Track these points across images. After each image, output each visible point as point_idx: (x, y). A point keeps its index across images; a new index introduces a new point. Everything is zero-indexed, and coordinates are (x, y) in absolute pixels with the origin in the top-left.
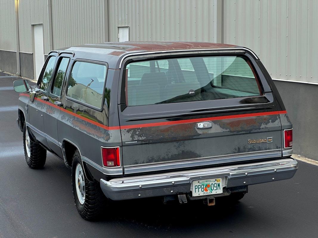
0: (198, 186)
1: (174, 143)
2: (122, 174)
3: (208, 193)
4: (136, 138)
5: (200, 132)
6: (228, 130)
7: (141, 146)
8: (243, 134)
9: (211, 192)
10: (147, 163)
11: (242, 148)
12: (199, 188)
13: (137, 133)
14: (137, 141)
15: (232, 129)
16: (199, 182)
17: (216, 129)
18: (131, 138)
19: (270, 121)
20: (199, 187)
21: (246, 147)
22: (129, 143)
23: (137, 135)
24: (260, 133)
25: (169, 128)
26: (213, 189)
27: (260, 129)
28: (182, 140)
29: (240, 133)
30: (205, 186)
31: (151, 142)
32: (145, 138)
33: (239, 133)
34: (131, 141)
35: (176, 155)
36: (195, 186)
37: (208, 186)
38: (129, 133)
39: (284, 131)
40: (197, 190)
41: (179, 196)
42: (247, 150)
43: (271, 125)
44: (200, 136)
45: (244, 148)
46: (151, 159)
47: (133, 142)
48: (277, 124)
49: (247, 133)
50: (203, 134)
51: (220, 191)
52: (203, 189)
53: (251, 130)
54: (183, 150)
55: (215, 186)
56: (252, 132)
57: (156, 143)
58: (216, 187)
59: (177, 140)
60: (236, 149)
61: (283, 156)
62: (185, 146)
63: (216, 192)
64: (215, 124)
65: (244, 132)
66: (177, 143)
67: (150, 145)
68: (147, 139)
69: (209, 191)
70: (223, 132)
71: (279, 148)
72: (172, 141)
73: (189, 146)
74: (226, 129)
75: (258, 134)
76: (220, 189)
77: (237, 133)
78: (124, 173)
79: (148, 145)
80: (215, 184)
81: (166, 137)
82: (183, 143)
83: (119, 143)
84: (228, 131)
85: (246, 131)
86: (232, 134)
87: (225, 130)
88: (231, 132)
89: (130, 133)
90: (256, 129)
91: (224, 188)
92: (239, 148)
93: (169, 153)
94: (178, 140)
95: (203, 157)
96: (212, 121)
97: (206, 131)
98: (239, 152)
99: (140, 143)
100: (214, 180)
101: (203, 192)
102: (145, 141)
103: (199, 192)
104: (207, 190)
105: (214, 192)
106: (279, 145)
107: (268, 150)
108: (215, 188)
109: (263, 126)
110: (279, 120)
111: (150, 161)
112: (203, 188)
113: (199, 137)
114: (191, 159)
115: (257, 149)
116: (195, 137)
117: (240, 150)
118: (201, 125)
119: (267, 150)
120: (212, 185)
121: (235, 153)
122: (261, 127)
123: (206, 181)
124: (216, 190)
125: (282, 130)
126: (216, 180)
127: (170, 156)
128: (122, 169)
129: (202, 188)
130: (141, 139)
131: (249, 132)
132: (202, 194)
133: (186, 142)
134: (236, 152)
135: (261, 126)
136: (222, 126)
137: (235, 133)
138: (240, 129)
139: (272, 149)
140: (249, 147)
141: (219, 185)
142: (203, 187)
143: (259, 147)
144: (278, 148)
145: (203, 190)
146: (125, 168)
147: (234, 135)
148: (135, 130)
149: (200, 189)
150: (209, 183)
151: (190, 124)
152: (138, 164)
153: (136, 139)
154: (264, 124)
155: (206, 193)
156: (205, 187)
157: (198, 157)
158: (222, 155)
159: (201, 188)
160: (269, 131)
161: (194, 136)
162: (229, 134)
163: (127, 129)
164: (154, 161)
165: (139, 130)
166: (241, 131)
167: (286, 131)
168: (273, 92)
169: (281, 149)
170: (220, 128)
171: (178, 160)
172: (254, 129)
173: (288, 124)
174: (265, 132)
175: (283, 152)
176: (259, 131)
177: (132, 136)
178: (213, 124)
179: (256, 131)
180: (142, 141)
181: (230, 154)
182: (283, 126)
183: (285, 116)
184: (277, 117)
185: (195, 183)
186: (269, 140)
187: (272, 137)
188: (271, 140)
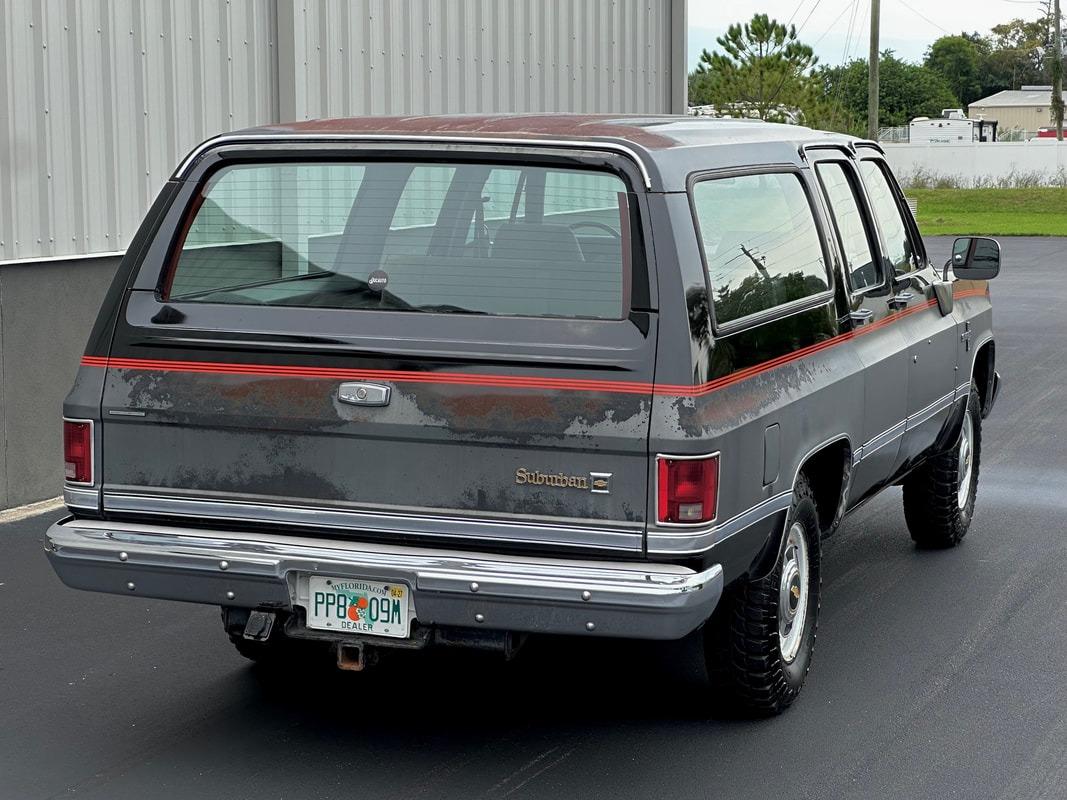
0: (328, 595)
1: (261, 436)
2: (96, 508)
3: (360, 626)
4: (145, 401)
5: (344, 413)
6: (443, 423)
7: (158, 428)
8: (500, 445)
9: (370, 627)
10: (174, 487)
11: (492, 495)
12: (328, 604)
13: (152, 386)
14: (147, 411)
15: (458, 423)
16: (329, 583)
17: (405, 413)
18: (131, 400)
19: (610, 414)
20: (331, 600)
21: (508, 492)
22: (122, 413)
23: (149, 392)
24: (565, 454)
25: (251, 384)
26: (374, 617)
27: (562, 437)
28: (285, 432)
29: (487, 440)
30: (349, 602)
31: (187, 421)
32: (171, 405)
33: (480, 440)
34: (128, 409)
35: (264, 477)
36: (317, 594)
37: (359, 602)
38: (127, 381)
39: (657, 459)
40: (322, 608)
41: (253, 613)
42: (512, 505)
43: (607, 429)
44: (344, 430)
45: (502, 495)
46: (186, 476)
47: (134, 413)
48: (632, 428)
49: (512, 446)
50: (356, 422)
51: (400, 630)
52: (342, 610)
53: (529, 436)
54: (289, 465)
55: (385, 609)
56: (532, 443)
57: (204, 427)
58: (388, 612)
59: (269, 428)
60: (470, 495)
61: (649, 551)
62: (294, 454)
63: (387, 631)
64: (403, 393)
65: (501, 440)
66: (272, 438)
67: (186, 429)
68: (174, 410)
69: (362, 621)
70: (426, 426)
71: (637, 521)
72: (251, 430)
73: (310, 455)
74: (437, 418)
75: (558, 454)
76: (399, 622)
77: (474, 440)
78: (101, 505)
79: (178, 429)
80: (385, 603)
81: (236, 412)
82: (290, 441)
83: (93, 410)
84: (444, 428)
85: (509, 438)
86: (456, 437)
87: (431, 421)
88: (454, 431)
89: (131, 384)
90: (547, 436)
91: (415, 625)
92: (481, 494)
93: (244, 468)
94: (271, 430)
95: (354, 501)
96: (395, 383)
97: (364, 414)
98: (482, 506)
99: (152, 418)
100: (382, 586)
101: (343, 620)
102: (168, 417)
103: (327, 615)
104: (355, 617)
105: (378, 629)
106: (638, 509)
107: (594, 518)
108: (383, 616)
109: (576, 428)
110: (644, 415)
111: (186, 482)
112: (344, 606)
114: (313, 501)
115: (549, 508)
116: (326, 429)
117: (482, 502)
118: (350, 391)
119: (588, 517)
120: (374, 602)
121: (466, 507)
122: (568, 431)
123: (356, 586)
124: (388, 621)
125: (649, 454)
126: (386, 588)
127: (248, 478)
128: (95, 493)
129: (339, 606)
130: (157, 406)
131: (521, 443)
132: (337, 625)
133: (300, 440)
134: (471, 504)
135: (569, 426)
136: (427, 405)
137: (467, 437)
138: (485, 426)
139: (607, 519)
140: (521, 494)
141: (397, 608)
142: (342, 603)
143: (559, 503)
144: (631, 520)
145: (342, 614)
146: (107, 490)
147: (466, 443)
148: (146, 377)
149: (333, 609)
150: (366, 594)
151: (321, 382)
152: (146, 484)
153: (144, 405)
154: (581, 422)
155: (351, 625)
156: (351, 605)
157: (337, 499)
158: (420, 505)
159: (336, 605)
160: (597, 451)
161: (325, 424)
162: (445, 435)
163: (125, 370)
164: (196, 486)
165: (159, 379)
166: (491, 436)
167: (668, 460)
168: (657, 311)
169: (643, 525)
170: (417, 410)
171: (271, 497)
172: (541, 435)
173: (681, 435)
174: (584, 450)
175: (651, 535)
176: (558, 443)
177: (134, 395)
178: (396, 393)
179: (545, 442)
180: (160, 412)
181: (448, 508)
182: (655, 440)
183: (674, 404)
184: (642, 405)
185: (318, 585)
186: (596, 483)
187: (610, 475)
188: (604, 484)
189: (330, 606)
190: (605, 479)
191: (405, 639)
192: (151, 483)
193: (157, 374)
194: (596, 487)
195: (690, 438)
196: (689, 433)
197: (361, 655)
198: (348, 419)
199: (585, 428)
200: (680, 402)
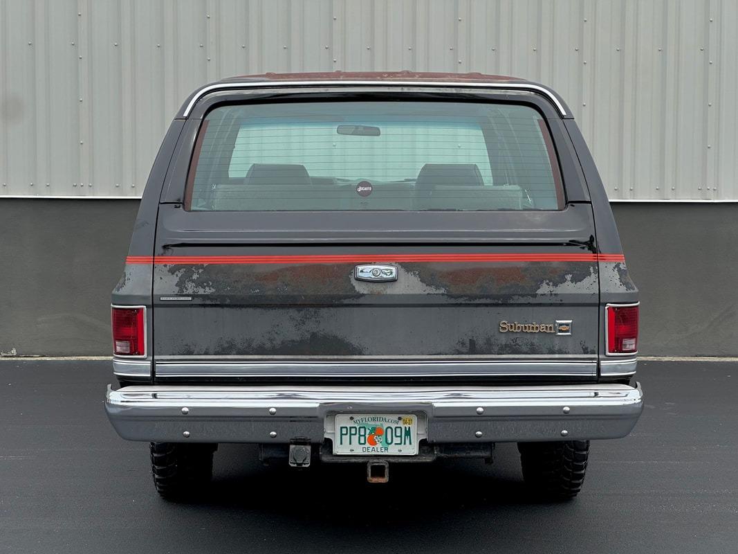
0: (351, 428)
1: (291, 310)
2: (149, 375)
3: (379, 449)
4: (190, 288)
5: (361, 288)
6: (442, 291)
7: (202, 309)
8: (486, 305)
9: (386, 449)
10: (216, 354)
11: (480, 342)
12: (351, 434)
13: (195, 277)
14: (194, 296)
15: (454, 291)
16: (352, 418)
17: (410, 285)
18: (178, 288)
19: (569, 277)
20: (353, 432)
21: (492, 340)
22: (171, 299)
23: (193, 281)
24: (536, 308)
26: (390, 442)
27: (535, 296)
28: (312, 306)
29: (477, 301)
30: (368, 432)
31: (228, 302)
32: (213, 290)
33: (472, 302)
34: (177, 295)
35: (293, 341)
36: (342, 428)
37: (377, 431)
38: (173, 274)
39: (606, 308)
40: (346, 438)
41: (292, 447)
42: (496, 349)
43: (568, 288)
44: (361, 301)
45: (488, 342)
46: (226, 345)
47: (182, 298)
48: (586, 287)
49: (497, 305)
50: (371, 295)
51: (411, 449)
52: (362, 439)
53: (510, 296)
54: (315, 330)
55: (398, 434)
56: (511, 302)
57: (241, 306)
58: (401, 436)
59: (299, 303)
60: (463, 344)
61: (602, 375)
62: (319, 322)
63: (400, 451)
64: (408, 271)
65: (488, 301)
66: (299, 311)
67: (226, 309)
68: (217, 294)
69: (379, 446)
70: (428, 294)
71: (592, 353)
72: (282, 306)
73: (331, 323)
74: (437, 287)
75: (531, 308)
76: (410, 443)
77: (467, 302)
78: (153, 372)
79: (218, 309)
80: (398, 430)
81: (269, 293)
82: (315, 312)
83: (146, 298)
84: (443, 294)
85: (494, 299)
86: (453, 301)
87: (432, 290)
88: (450, 296)
89: (177, 276)
90: (523, 296)
91: (423, 443)
92: (472, 342)
93: (276, 336)
94: (300, 305)
95: (369, 354)
96: (400, 263)
97: (378, 288)
98: (472, 351)
99: (198, 301)
100: (395, 417)
101: (364, 446)
102: (212, 300)
103: (350, 444)
104: (373, 443)
105: (393, 450)
106: (592, 345)
107: (559, 353)
108: (397, 440)
109: (545, 289)
110: (593, 277)
111: (226, 349)
112: (364, 436)
113: (360, 303)
114: (336, 357)
116: (346, 302)
117: (473, 349)
118: (366, 271)
119: (553, 353)
120: (389, 430)
121: (460, 353)
122: (539, 292)
123: (374, 420)
124: (401, 444)
125: (600, 305)
126: (400, 419)
127: (280, 343)
128: (148, 364)
129: (360, 436)
130: (201, 291)
131: (503, 302)
132: (359, 451)
133: (324, 312)
134: (464, 350)
135: (539, 288)
136: (428, 278)
137: (461, 301)
138: (476, 291)
139: (569, 353)
140: (503, 340)
141: (408, 433)
142: (362, 433)
143: (532, 344)
144: (587, 353)
145: (362, 441)
146: (158, 360)
147: (461, 305)
148: (189, 269)
149: (355, 439)
150: (382, 425)
151: (339, 266)
152: (192, 354)
153: (190, 291)
154: (548, 284)
155: (370, 450)
156: (370, 434)
157: (356, 355)
158: (423, 354)
159: (358, 435)
160: (561, 305)
161: (346, 297)
162: (444, 300)
163: (170, 265)
164: (235, 352)
165: (200, 271)
166: (480, 298)
167: (614, 308)
168: (590, 202)
169: (596, 356)
170: (420, 283)
171: (299, 357)
172: (519, 295)
173: (623, 290)
174: (551, 305)
175: (603, 363)
176: (532, 300)
177: (181, 284)
178: (402, 271)
179: (522, 300)
180: (204, 297)
181: (446, 354)
182: (604, 294)
183: (614, 268)
184: (591, 269)
185: (343, 421)
186: (561, 328)
187: (571, 321)
188: (567, 328)
189: (352, 436)
190: (567, 325)
191: (416, 455)
192: (195, 352)
193: (198, 267)
194: (561, 331)
195: (629, 291)
196: (628, 288)
197: (387, 471)
198: (365, 292)
199: (551, 288)
200: (617, 266)
